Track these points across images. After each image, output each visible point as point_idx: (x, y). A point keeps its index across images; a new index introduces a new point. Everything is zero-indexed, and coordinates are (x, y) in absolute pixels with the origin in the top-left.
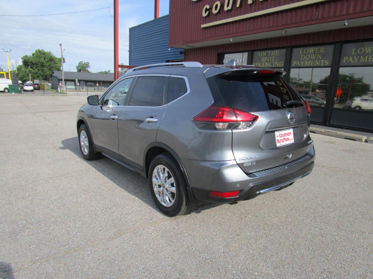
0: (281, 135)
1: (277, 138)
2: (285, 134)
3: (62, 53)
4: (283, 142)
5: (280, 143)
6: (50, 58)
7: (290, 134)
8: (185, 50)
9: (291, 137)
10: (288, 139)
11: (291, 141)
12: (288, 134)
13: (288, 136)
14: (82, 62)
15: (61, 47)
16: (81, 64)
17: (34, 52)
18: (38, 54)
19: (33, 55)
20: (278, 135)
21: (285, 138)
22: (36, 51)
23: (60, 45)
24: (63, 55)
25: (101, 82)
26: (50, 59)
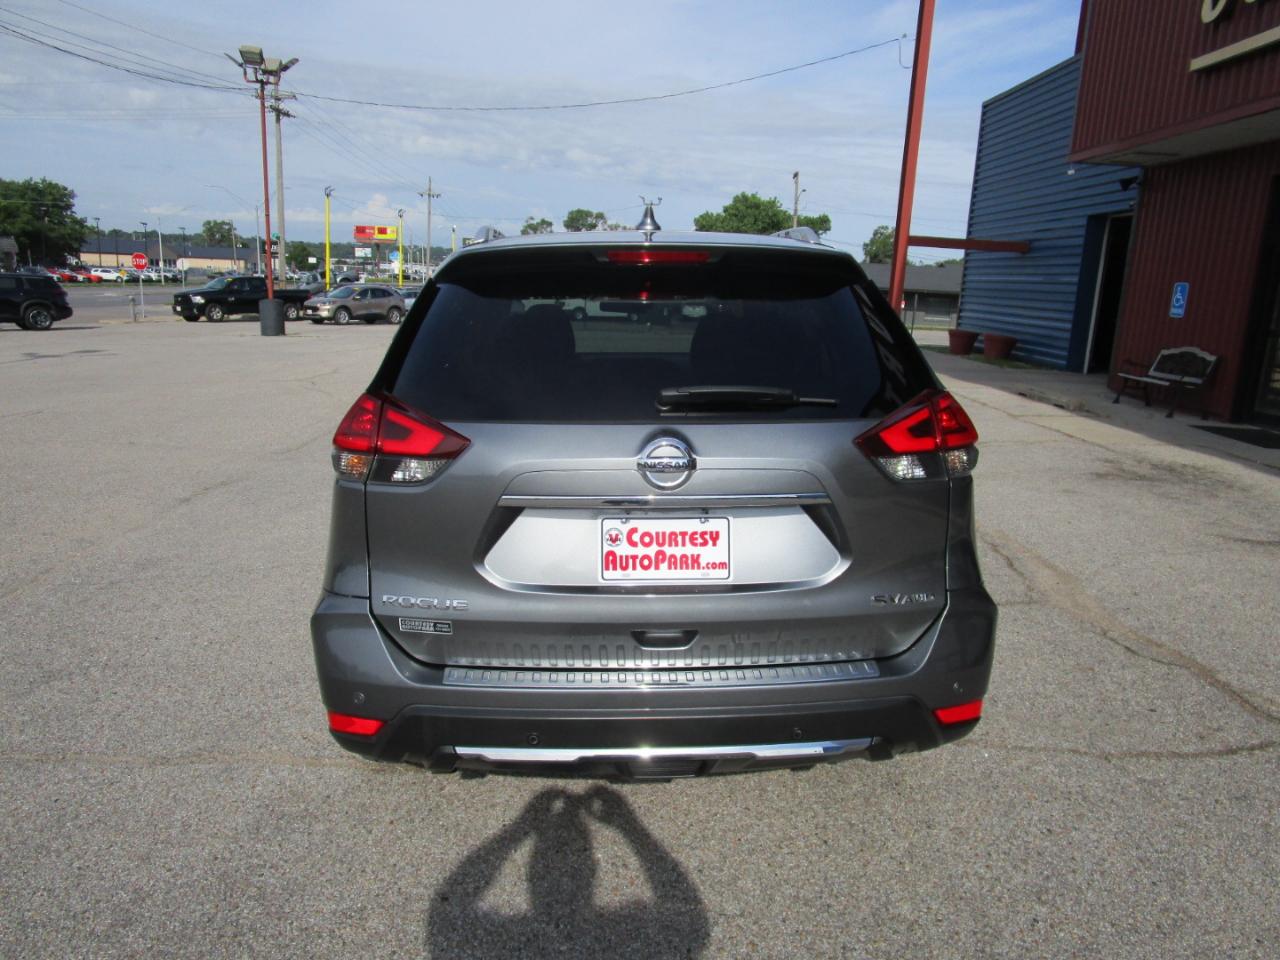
1: (606, 547)
2: (673, 534)
3: (796, 203)
4: (646, 569)
5: (624, 569)
6: (770, 218)
7: (715, 538)
8: (1145, 169)
9: (718, 552)
10: (690, 562)
11: (706, 572)
12: (692, 539)
13: (694, 544)
14: (887, 228)
15: (796, 183)
16: (882, 234)
17: (729, 202)
18: (737, 209)
19: (726, 210)
20: (614, 533)
21: (668, 554)
22: (736, 200)
23: (796, 175)
24: (799, 208)
25: (916, 297)
26: (773, 222)
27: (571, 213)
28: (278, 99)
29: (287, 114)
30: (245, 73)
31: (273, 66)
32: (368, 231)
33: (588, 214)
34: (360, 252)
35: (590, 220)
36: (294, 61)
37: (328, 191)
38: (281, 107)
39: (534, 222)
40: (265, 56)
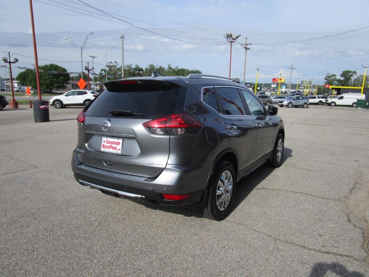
0: (108, 142)
1: (103, 143)
2: (113, 142)
4: (108, 148)
5: (105, 148)
7: (119, 144)
9: (119, 147)
10: (115, 148)
11: (117, 151)
12: (116, 143)
13: (116, 145)
20: (105, 141)
21: (112, 146)
27: (344, 72)
28: (246, 45)
29: (249, 49)
30: (228, 40)
31: (235, 37)
32: (276, 80)
33: (350, 72)
34: (273, 86)
35: (350, 74)
36: (240, 35)
37: (258, 69)
38: (247, 47)
39: (329, 75)
40: (232, 35)
